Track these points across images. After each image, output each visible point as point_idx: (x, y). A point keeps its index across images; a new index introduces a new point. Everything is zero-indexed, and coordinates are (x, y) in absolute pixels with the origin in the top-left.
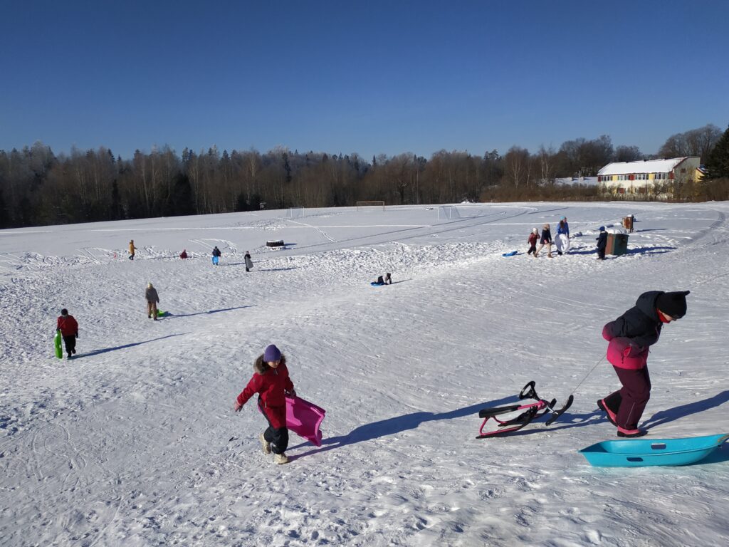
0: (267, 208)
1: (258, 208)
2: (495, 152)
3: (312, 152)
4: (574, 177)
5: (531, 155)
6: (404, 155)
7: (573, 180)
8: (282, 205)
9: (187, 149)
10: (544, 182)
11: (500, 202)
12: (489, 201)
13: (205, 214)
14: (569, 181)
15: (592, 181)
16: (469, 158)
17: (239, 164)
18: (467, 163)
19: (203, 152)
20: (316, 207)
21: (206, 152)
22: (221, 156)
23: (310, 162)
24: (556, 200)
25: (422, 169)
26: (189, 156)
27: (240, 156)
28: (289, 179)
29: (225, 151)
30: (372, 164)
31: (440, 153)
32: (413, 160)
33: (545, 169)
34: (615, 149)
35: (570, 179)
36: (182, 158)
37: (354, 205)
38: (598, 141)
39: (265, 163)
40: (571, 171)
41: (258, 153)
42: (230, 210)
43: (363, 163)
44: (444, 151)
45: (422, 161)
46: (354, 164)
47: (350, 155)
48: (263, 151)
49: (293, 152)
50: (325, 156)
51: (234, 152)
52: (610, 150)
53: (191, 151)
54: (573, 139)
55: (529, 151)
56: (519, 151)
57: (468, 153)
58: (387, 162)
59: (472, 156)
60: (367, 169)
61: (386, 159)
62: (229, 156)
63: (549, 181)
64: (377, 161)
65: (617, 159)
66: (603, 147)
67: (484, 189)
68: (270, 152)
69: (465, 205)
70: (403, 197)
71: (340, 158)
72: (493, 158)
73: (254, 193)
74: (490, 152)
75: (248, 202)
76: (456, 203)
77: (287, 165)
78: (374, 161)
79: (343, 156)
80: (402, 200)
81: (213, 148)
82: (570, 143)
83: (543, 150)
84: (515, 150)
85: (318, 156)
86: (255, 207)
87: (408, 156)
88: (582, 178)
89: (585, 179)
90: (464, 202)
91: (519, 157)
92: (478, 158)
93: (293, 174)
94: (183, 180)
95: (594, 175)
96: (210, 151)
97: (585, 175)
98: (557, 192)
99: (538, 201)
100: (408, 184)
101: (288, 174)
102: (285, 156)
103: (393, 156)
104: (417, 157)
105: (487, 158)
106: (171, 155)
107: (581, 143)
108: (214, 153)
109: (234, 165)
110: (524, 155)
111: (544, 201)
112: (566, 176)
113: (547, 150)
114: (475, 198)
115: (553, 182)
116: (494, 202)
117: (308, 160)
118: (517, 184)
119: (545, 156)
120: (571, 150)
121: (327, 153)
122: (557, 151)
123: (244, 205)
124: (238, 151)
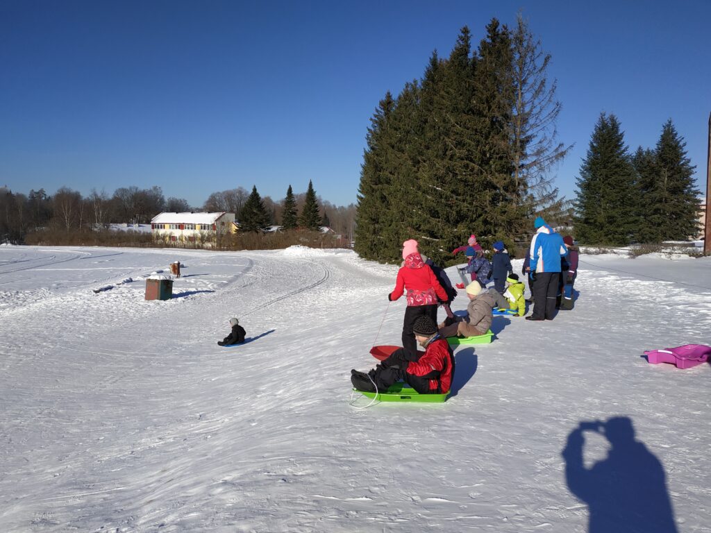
2: (42, 191)
4: (129, 223)
5: (83, 198)
7: (128, 226)
10: (98, 227)
11: (50, 245)
12: (36, 244)
14: (124, 227)
15: (147, 228)
16: (9, 194)
18: (8, 199)
24: (111, 245)
33: (99, 214)
34: (166, 199)
35: (125, 225)
38: (151, 191)
40: (126, 217)
52: (162, 201)
54: (127, 187)
55: (81, 194)
56: (70, 193)
57: (9, 189)
59: (14, 192)
63: (104, 226)
65: (169, 209)
66: (156, 197)
67: (30, 230)
69: (6, 247)
72: (41, 198)
74: (36, 191)
82: (124, 190)
83: (96, 195)
84: (65, 191)
88: (137, 225)
89: (139, 226)
90: (4, 244)
91: (70, 200)
92: (20, 196)
95: (148, 222)
97: (140, 222)
98: (111, 237)
99: (92, 245)
105: (33, 197)
107: (134, 191)
110: (76, 198)
111: (99, 245)
112: (122, 222)
113: (99, 195)
114: (18, 239)
115: (108, 227)
116: (42, 245)
118: (68, 226)
119: (98, 200)
120: (125, 197)
122: (110, 197)
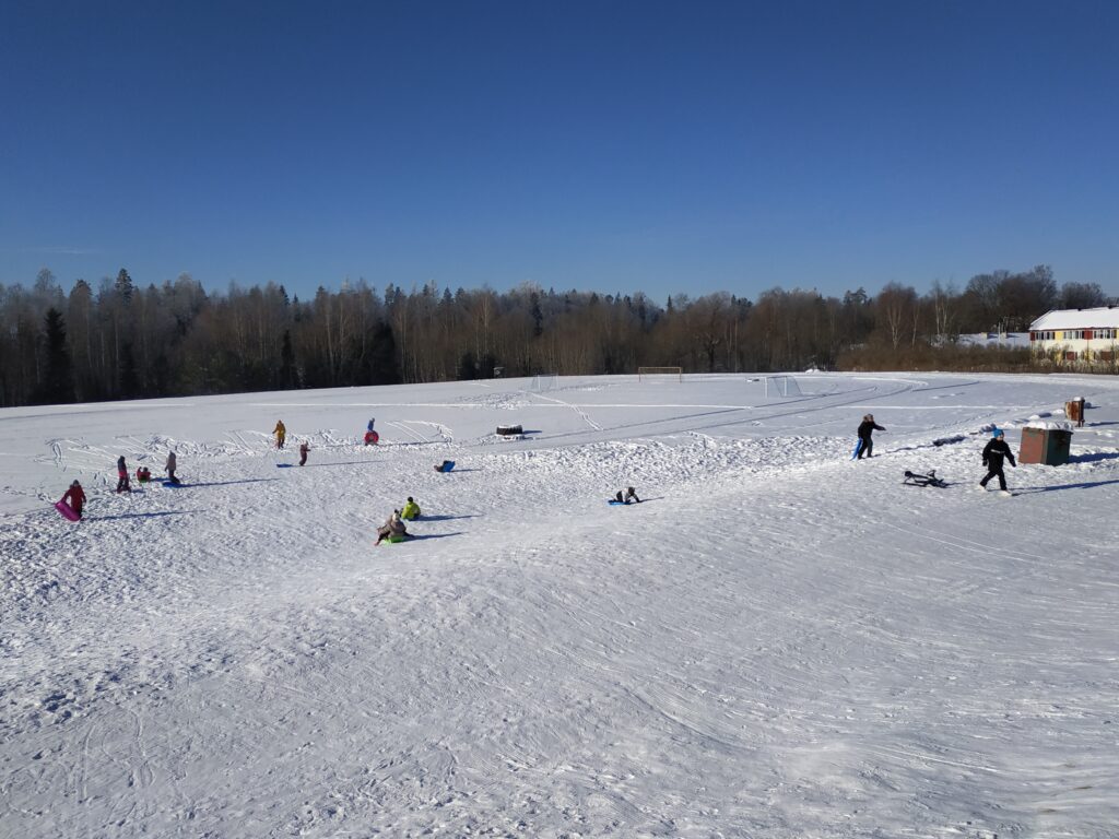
0: (505, 374)
1: (491, 376)
2: (861, 292)
3: (574, 291)
4: (990, 332)
5: (919, 297)
6: (716, 296)
7: (989, 337)
8: (526, 371)
9: (392, 285)
10: (940, 341)
11: (869, 371)
12: (850, 370)
13: (414, 382)
14: (982, 339)
15: (1021, 340)
16: (819, 300)
17: (467, 309)
18: (817, 307)
19: (414, 290)
20: (577, 374)
21: (420, 290)
22: (442, 296)
23: (572, 306)
24: (960, 370)
25: (743, 318)
26: (395, 296)
27: (468, 296)
28: (538, 332)
29: (447, 290)
30: (665, 309)
31: (773, 292)
32: (730, 303)
33: (942, 319)
34: (1059, 287)
35: (984, 335)
36: (384, 299)
37: (636, 372)
38: (1031, 275)
39: (504, 307)
40: (985, 323)
41: (495, 293)
42: (451, 377)
43: (652, 307)
44: (778, 289)
45: (744, 305)
46: (639, 310)
47: (632, 296)
48: (503, 289)
49: (547, 291)
50: (595, 298)
51: (460, 291)
52: (1051, 290)
53: (398, 288)
54: (990, 272)
55: (917, 291)
56: (900, 291)
57: (819, 292)
58: (690, 306)
59: (825, 297)
60: (657, 316)
61: (687, 302)
62: (453, 297)
63: (950, 338)
64: (674, 304)
65: (1063, 304)
66: (1040, 285)
67: (843, 349)
68: (513, 291)
69: (813, 374)
70: (712, 361)
71: (617, 299)
72: (860, 301)
73: (487, 351)
74: (853, 292)
75: (477, 366)
76: (798, 370)
77: (536, 311)
78: (670, 304)
79: (622, 297)
80: (711, 366)
81: (430, 285)
82: (984, 278)
83: (939, 290)
84: (893, 288)
85: (584, 297)
86: (487, 374)
87: (721, 297)
88: (1004, 334)
89: (1008, 336)
90: (810, 371)
91: (899, 300)
92: (833, 301)
93: (544, 324)
94: (384, 332)
95: (1025, 329)
96: (426, 289)
97: (1009, 330)
98: (961, 357)
99: (930, 370)
100: (721, 340)
101: (538, 324)
102: (534, 296)
103: (697, 298)
104: (737, 298)
105: (848, 301)
106: (368, 294)
107: (1002, 278)
108: (430, 292)
109: (459, 311)
110: (909, 296)
111: (941, 370)
112: (978, 331)
113: (944, 289)
114: (828, 363)
115: (956, 340)
116: (858, 371)
117: (569, 303)
118: (895, 343)
119: (942, 298)
120: (986, 290)
121: (598, 292)
122: (962, 291)
123: (471, 371)
124: (465, 290)
